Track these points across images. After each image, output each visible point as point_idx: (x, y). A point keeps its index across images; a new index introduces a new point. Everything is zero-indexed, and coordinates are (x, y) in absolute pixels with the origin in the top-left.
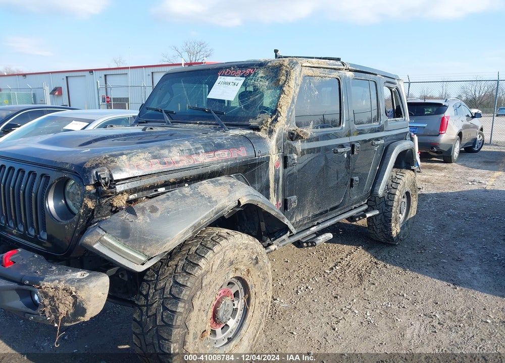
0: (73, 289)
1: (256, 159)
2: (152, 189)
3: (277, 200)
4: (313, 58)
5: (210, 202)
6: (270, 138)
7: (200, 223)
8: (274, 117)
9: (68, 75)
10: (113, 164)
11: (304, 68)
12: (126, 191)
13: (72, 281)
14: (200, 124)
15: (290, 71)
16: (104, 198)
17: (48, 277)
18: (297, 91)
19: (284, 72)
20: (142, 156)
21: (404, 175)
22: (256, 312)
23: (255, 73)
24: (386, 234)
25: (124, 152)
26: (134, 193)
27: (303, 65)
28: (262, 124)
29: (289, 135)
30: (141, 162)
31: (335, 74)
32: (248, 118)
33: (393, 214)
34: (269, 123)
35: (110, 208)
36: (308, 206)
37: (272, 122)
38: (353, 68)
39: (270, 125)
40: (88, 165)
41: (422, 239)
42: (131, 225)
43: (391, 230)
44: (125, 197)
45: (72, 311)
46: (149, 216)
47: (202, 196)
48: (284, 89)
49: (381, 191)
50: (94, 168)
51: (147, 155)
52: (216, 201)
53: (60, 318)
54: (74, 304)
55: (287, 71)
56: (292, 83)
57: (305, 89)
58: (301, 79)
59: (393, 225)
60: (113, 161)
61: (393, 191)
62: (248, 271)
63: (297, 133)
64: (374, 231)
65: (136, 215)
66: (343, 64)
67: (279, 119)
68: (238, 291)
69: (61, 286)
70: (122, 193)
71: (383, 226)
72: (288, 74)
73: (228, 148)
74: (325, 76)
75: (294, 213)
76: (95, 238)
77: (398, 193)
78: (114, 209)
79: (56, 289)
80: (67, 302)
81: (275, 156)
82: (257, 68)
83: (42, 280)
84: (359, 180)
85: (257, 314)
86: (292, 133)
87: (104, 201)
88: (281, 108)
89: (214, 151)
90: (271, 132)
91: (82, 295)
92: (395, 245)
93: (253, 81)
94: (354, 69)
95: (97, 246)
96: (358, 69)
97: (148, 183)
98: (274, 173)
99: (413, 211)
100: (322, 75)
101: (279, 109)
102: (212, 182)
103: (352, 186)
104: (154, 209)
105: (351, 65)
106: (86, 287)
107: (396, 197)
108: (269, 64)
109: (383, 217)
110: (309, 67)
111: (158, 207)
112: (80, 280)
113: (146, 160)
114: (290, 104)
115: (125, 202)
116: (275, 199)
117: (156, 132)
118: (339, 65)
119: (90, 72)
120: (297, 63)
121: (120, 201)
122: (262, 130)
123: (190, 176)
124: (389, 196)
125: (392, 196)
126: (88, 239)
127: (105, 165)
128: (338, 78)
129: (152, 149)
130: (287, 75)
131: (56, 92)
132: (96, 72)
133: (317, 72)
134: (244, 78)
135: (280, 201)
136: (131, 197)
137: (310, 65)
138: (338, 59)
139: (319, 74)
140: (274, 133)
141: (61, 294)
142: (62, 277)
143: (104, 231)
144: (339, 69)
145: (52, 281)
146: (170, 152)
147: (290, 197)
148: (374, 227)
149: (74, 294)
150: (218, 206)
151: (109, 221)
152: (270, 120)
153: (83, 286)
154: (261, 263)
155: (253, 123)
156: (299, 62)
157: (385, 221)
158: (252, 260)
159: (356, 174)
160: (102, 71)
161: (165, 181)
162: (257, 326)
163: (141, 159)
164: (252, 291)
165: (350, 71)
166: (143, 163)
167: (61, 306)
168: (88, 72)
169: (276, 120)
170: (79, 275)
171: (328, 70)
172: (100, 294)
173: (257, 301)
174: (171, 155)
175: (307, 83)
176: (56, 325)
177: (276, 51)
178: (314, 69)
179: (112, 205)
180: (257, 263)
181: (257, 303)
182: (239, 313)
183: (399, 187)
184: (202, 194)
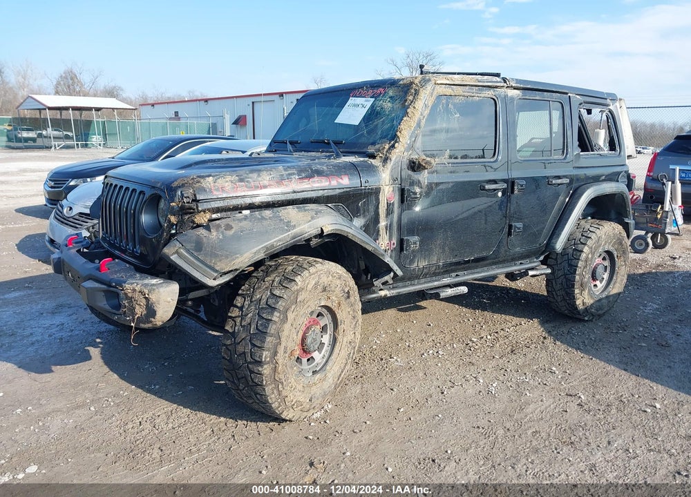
0: (146, 291)
1: (362, 190)
2: (236, 210)
3: (390, 239)
4: (454, 74)
5: (287, 226)
6: (383, 166)
7: (273, 245)
8: (392, 143)
9: (254, 100)
10: (198, 185)
11: (438, 87)
12: (209, 210)
13: (146, 285)
14: (322, 152)
15: (419, 90)
16: (186, 214)
17: (130, 281)
18: (427, 112)
19: (413, 91)
20: (229, 178)
21: (600, 227)
22: (343, 351)
23: (385, 92)
24: (568, 304)
25: (212, 174)
26: (217, 212)
27: (438, 82)
28: (379, 150)
29: (410, 164)
30: (227, 184)
31: (490, 93)
32: (366, 145)
33: (577, 277)
34: (385, 150)
35: (191, 224)
36: (437, 250)
37: (389, 149)
38: (519, 85)
39: (387, 151)
40: (174, 185)
41: (630, 318)
42: (205, 240)
43: (574, 298)
44: (208, 216)
45: (145, 312)
46: (222, 233)
47: (281, 220)
48: (408, 110)
49: (559, 245)
50: (179, 187)
51: (235, 178)
52: (295, 225)
53: (136, 317)
54: (147, 305)
55: (416, 90)
56: (419, 104)
57: (440, 110)
58: (433, 99)
59: (577, 291)
60: (198, 182)
61: (580, 247)
62: (339, 304)
63: (419, 162)
64: (554, 298)
65: (210, 231)
66: (505, 80)
67: (396, 145)
68: (326, 325)
69: (138, 288)
70: (204, 211)
71: (564, 293)
72: (417, 93)
73: (327, 176)
74: (473, 95)
75: (414, 257)
76: (173, 250)
77: (586, 249)
78: (195, 225)
79: (134, 290)
80: (142, 304)
81: (388, 187)
82: (388, 88)
83: (125, 282)
84: (523, 228)
85: (344, 353)
86: (414, 163)
87: (187, 217)
88: (400, 132)
89: (309, 177)
90: (386, 160)
91: (153, 297)
92: (584, 321)
93: (381, 102)
94: (522, 86)
95: (174, 258)
96: (529, 87)
97: (232, 204)
98: (386, 206)
99: (619, 280)
100: (466, 94)
101: (398, 134)
102: (297, 208)
103: (509, 234)
104: (229, 227)
105: (518, 81)
106: (157, 290)
107: (583, 256)
108: (401, 82)
109: (564, 280)
110: (446, 84)
111: (233, 226)
112: (153, 285)
113: (232, 182)
114: (412, 129)
115: (207, 220)
116: (387, 238)
117: (261, 158)
118: (497, 82)
119: (280, 96)
120: (429, 80)
121: (202, 219)
122: (378, 158)
123: (278, 201)
124: (575, 253)
125: (578, 254)
126: (166, 250)
127: (190, 185)
128: (494, 97)
129: (241, 173)
130: (415, 94)
131: (239, 121)
132: (287, 95)
133: (459, 90)
134: (374, 99)
135: (394, 241)
136: (214, 216)
137: (448, 82)
138: (498, 75)
139: (461, 93)
140: (389, 161)
141: (137, 295)
142: (140, 282)
143: (180, 243)
144: (496, 87)
145: (132, 284)
146: (259, 176)
147: (408, 238)
148: (554, 293)
149: (147, 296)
150: (297, 230)
151: (186, 235)
152: (387, 147)
153: (154, 290)
154: (352, 299)
155: (371, 150)
156: (432, 79)
157: (567, 285)
158: (344, 292)
159: (519, 220)
160: (294, 94)
161: (250, 204)
162: (342, 366)
163: (227, 182)
164: (341, 328)
165: (514, 89)
166: (228, 186)
167: (137, 307)
168: (278, 96)
169: (393, 146)
170: (154, 281)
171: (477, 88)
172: (169, 299)
173: (345, 339)
174: (260, 179)
175: (443, 104)
176: (132, 324)
177: (421, 67)
178: (455, 87)
179: (193, 222)
180: (348, 297)
181: (344, 343)
182: (326, 348)
183: (589, 242)
184: (282, 218)
